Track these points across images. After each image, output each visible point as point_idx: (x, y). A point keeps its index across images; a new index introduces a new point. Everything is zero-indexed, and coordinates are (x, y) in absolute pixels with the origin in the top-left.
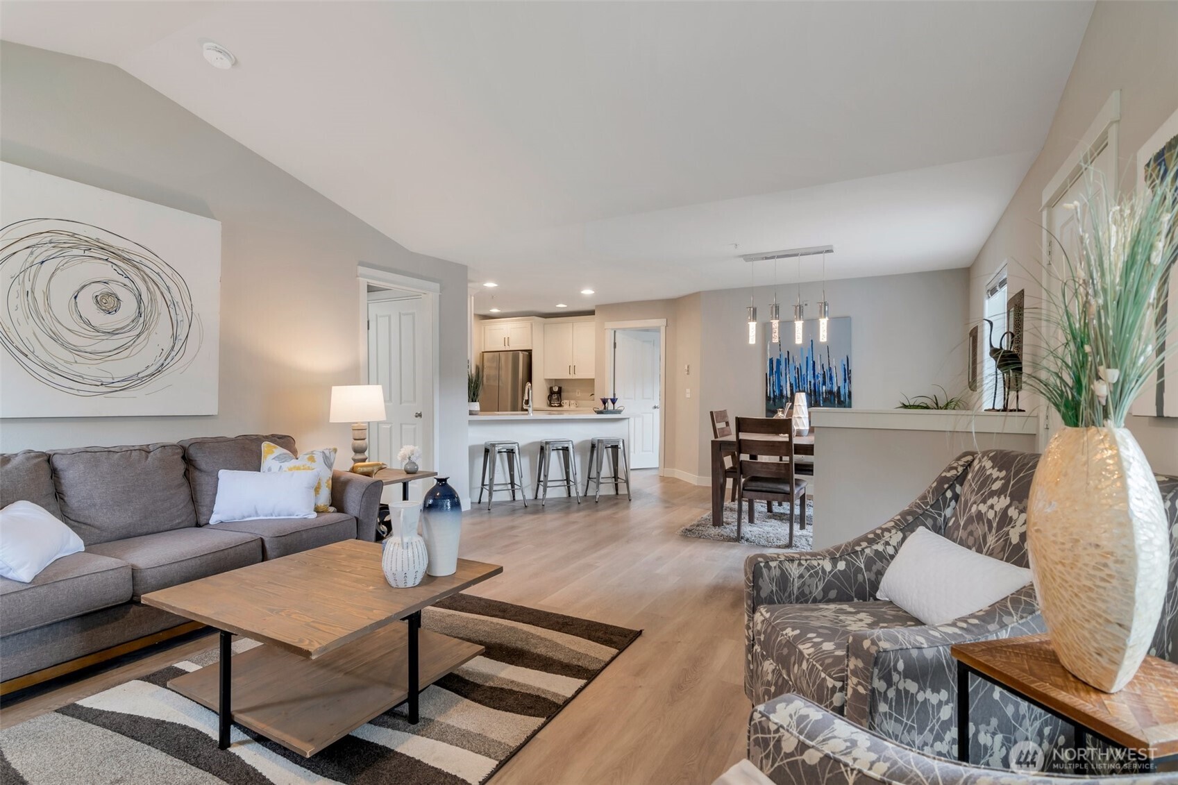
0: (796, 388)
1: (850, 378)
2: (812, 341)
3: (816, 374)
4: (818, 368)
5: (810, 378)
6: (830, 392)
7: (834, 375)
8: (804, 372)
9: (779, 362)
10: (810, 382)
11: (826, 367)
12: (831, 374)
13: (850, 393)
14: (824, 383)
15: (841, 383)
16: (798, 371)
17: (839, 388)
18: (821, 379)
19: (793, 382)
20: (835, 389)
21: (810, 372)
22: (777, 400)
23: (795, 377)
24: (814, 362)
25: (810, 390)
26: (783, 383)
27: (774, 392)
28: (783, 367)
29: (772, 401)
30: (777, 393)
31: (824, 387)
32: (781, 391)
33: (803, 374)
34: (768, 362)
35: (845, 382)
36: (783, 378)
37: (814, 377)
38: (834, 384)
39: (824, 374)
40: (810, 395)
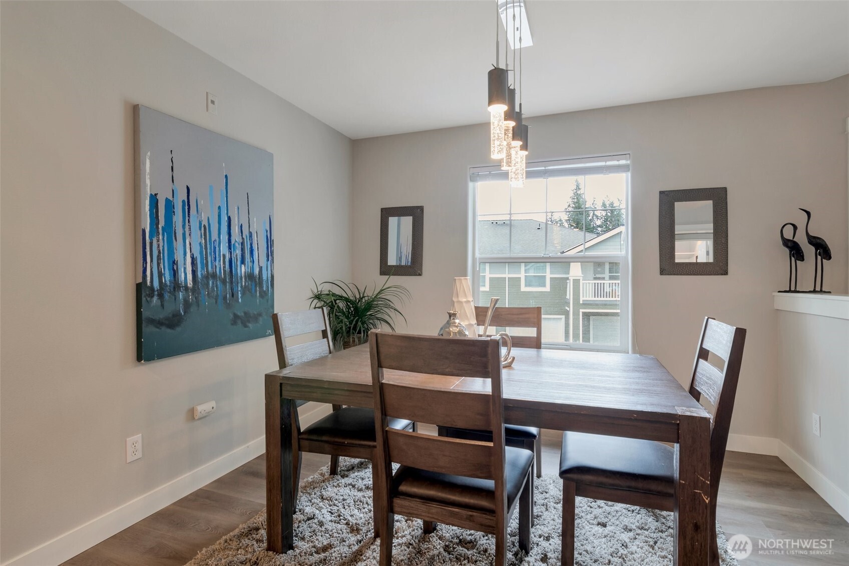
0: (202, 268)
1: (272, 252)
2: (226, 176)
3: (233, 242)
4: (235, 230)
5: (224, 249)
6: (250, 276)
7: (255, 247)
8: (215, 236)
9: (170, 205)
10: (224, 256)
11: (245, 232)
12: (251, 247)
13: (272, 277)
14: (243, 262)
15: (263, 263)
16: (205, 230)
17: (261, 268)
18: (238, 252)
19: (197, 255)
20: (257, 271)
21: (224, 237)
22: (167, 296)
23: (200, 244)
24: (229, 218)
25: (225, 271)
26: (179, 256)
27: (160, 275)
28: (178, 218)
29: (155, 299)
30: (167, 277)
31: (243, 266)
32: (175, 273)
33: (213, 240)
34: (147, 202)
35: (268, 260)
36: (178, 245)
37: (230, 248)
38: (255, 263)
39: (242, 244)
40: (224, 282)
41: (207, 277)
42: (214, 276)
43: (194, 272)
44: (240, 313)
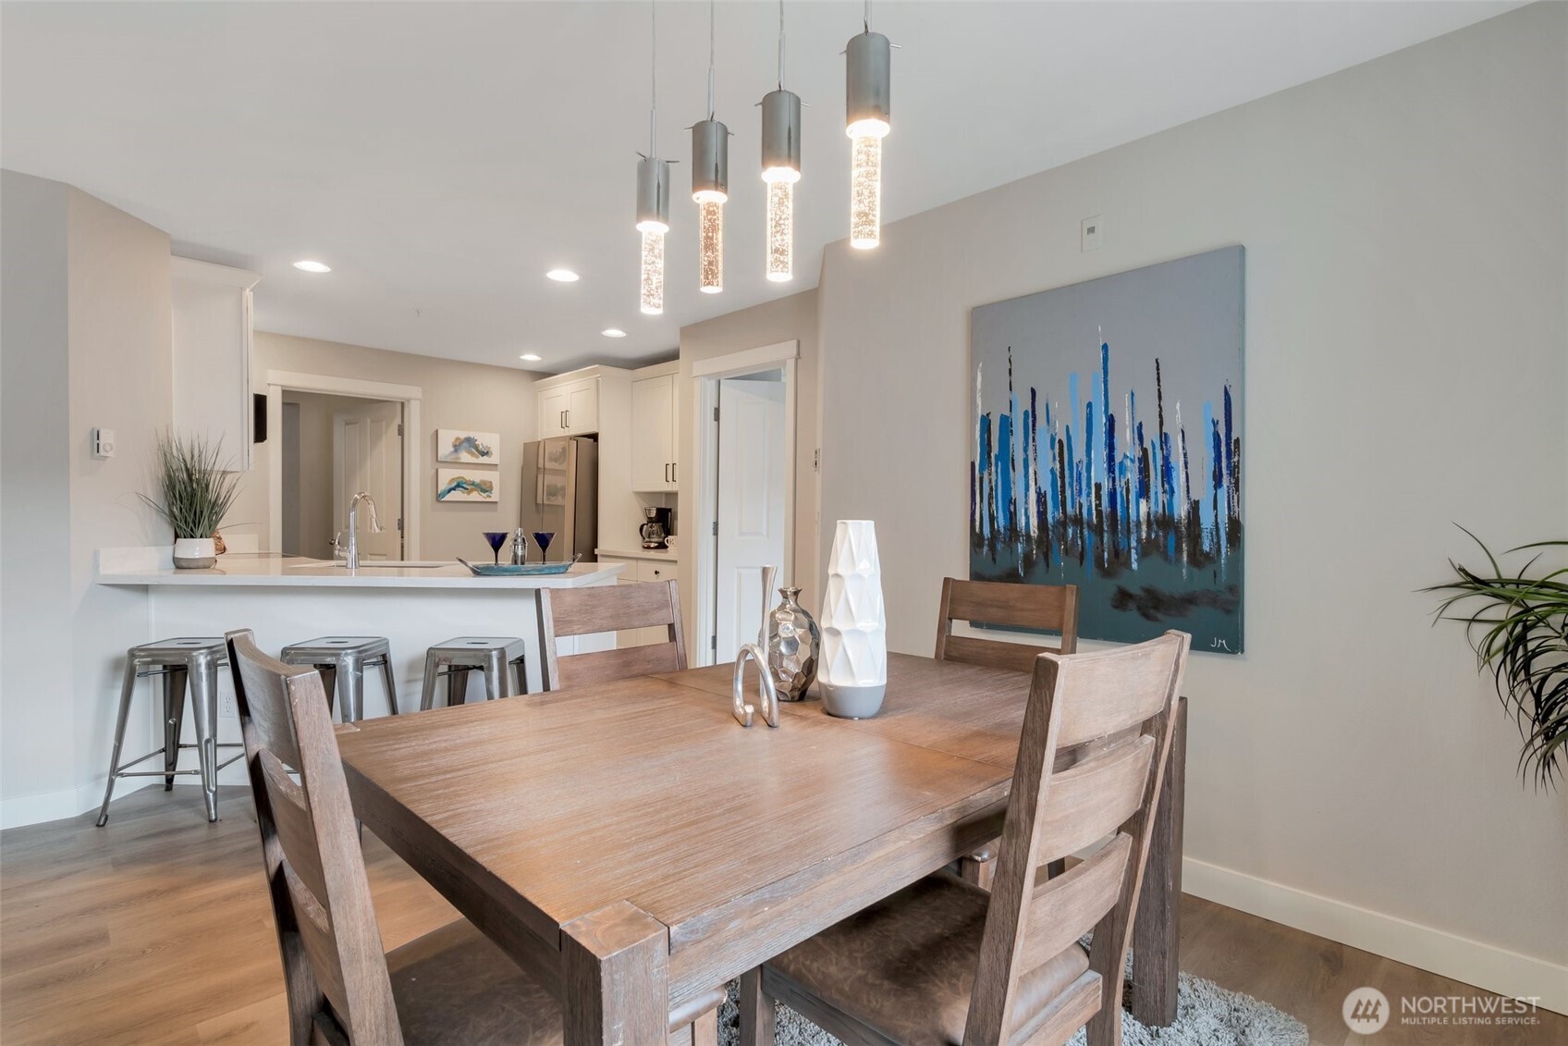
0: (1055, 507)
1: (1234, 471)
2: (1105, 347)
3: (1118, 458)
4: (1125, 438)
5: (1099, 473)
6: (1164, 522)
7: (1177, 461)
8: (1079, 453)
9: (1006, 423)
10: (1098, 487)
11: (1151, 435)
12: (1166, 459)
13: (1235, 529)
14: (1144, 491)
15: (1203, 491)
16: (1062, 449)
17: (1195, 506)
18: (1133, 476)
19: (1046, 487)
20: (1181, 510)
21: (1100, 453)
22: (999, 546)
23: (1052, 471)
24: (1111, 421)
25: (1099, 513)
26: (1017, 492)
27: (992, 519)
28: (1017, 440)
29: (986, 549)
30: (1001, 522)
31: (1143, 503)
32: (1012, 517)
33: (1075, 460)
34: (978, 427)
35: (1218, 484)
36: (1017, 476)
37: (1111, 469)
38: (1176, 495)
39: (1144, 460)
40: (1098, 530)
41: (1063, 524)
42: (1078, 521)
43: (1042, 515)
44: (1134, 589)
